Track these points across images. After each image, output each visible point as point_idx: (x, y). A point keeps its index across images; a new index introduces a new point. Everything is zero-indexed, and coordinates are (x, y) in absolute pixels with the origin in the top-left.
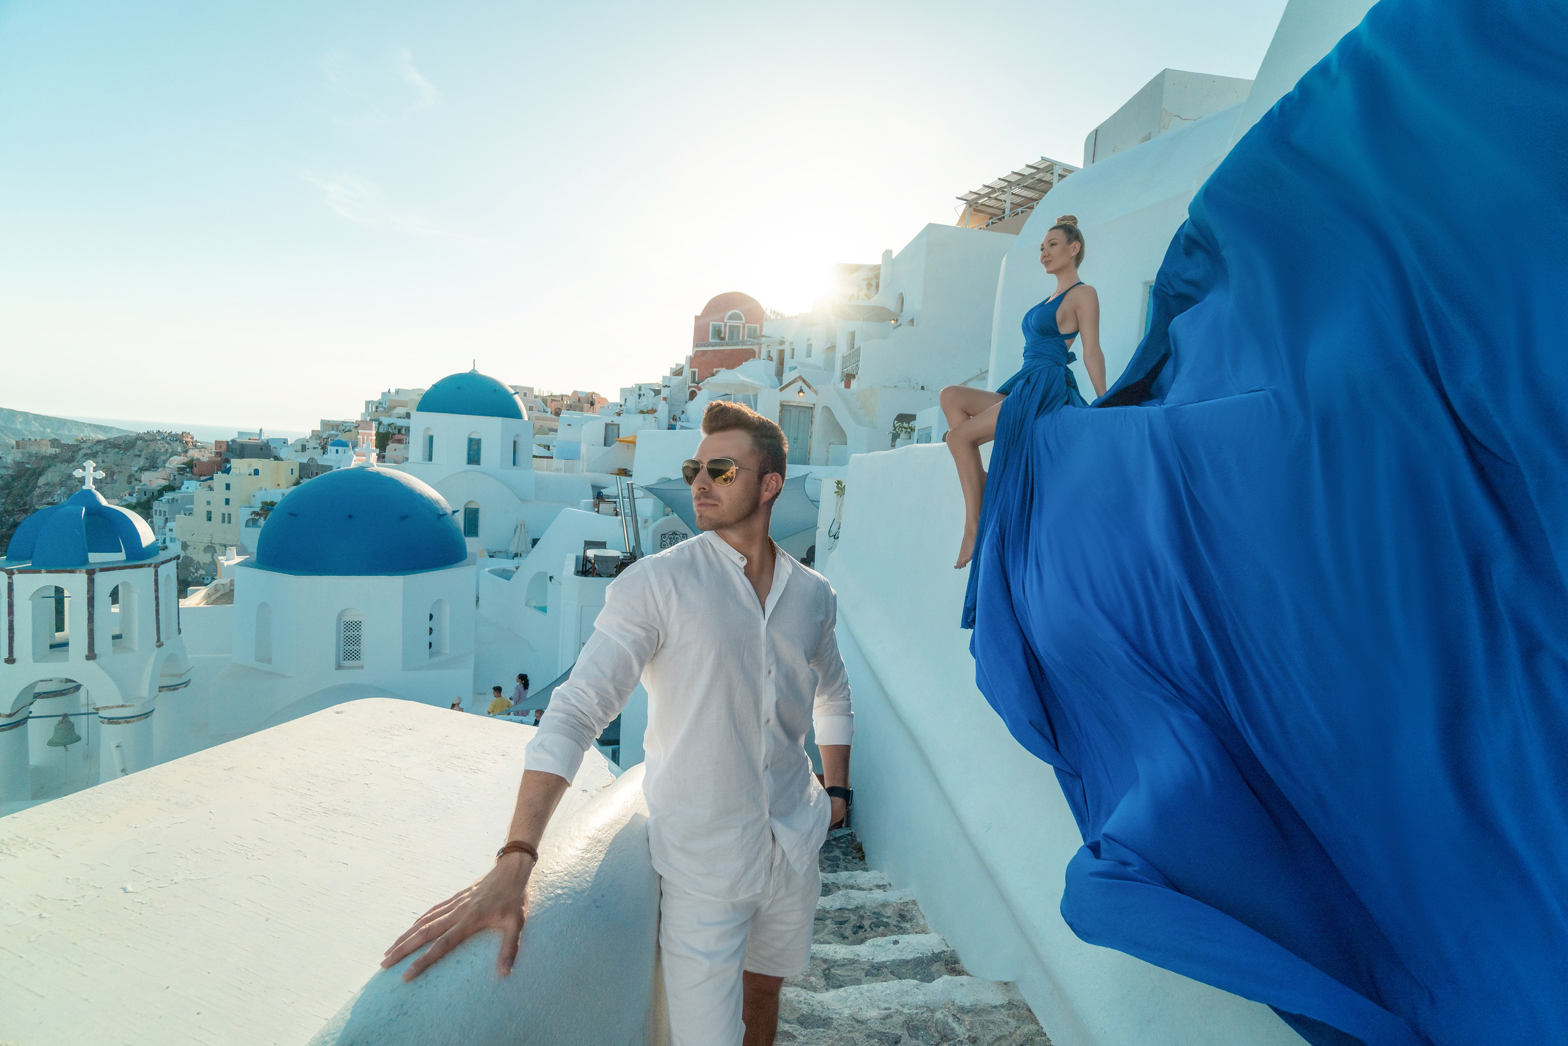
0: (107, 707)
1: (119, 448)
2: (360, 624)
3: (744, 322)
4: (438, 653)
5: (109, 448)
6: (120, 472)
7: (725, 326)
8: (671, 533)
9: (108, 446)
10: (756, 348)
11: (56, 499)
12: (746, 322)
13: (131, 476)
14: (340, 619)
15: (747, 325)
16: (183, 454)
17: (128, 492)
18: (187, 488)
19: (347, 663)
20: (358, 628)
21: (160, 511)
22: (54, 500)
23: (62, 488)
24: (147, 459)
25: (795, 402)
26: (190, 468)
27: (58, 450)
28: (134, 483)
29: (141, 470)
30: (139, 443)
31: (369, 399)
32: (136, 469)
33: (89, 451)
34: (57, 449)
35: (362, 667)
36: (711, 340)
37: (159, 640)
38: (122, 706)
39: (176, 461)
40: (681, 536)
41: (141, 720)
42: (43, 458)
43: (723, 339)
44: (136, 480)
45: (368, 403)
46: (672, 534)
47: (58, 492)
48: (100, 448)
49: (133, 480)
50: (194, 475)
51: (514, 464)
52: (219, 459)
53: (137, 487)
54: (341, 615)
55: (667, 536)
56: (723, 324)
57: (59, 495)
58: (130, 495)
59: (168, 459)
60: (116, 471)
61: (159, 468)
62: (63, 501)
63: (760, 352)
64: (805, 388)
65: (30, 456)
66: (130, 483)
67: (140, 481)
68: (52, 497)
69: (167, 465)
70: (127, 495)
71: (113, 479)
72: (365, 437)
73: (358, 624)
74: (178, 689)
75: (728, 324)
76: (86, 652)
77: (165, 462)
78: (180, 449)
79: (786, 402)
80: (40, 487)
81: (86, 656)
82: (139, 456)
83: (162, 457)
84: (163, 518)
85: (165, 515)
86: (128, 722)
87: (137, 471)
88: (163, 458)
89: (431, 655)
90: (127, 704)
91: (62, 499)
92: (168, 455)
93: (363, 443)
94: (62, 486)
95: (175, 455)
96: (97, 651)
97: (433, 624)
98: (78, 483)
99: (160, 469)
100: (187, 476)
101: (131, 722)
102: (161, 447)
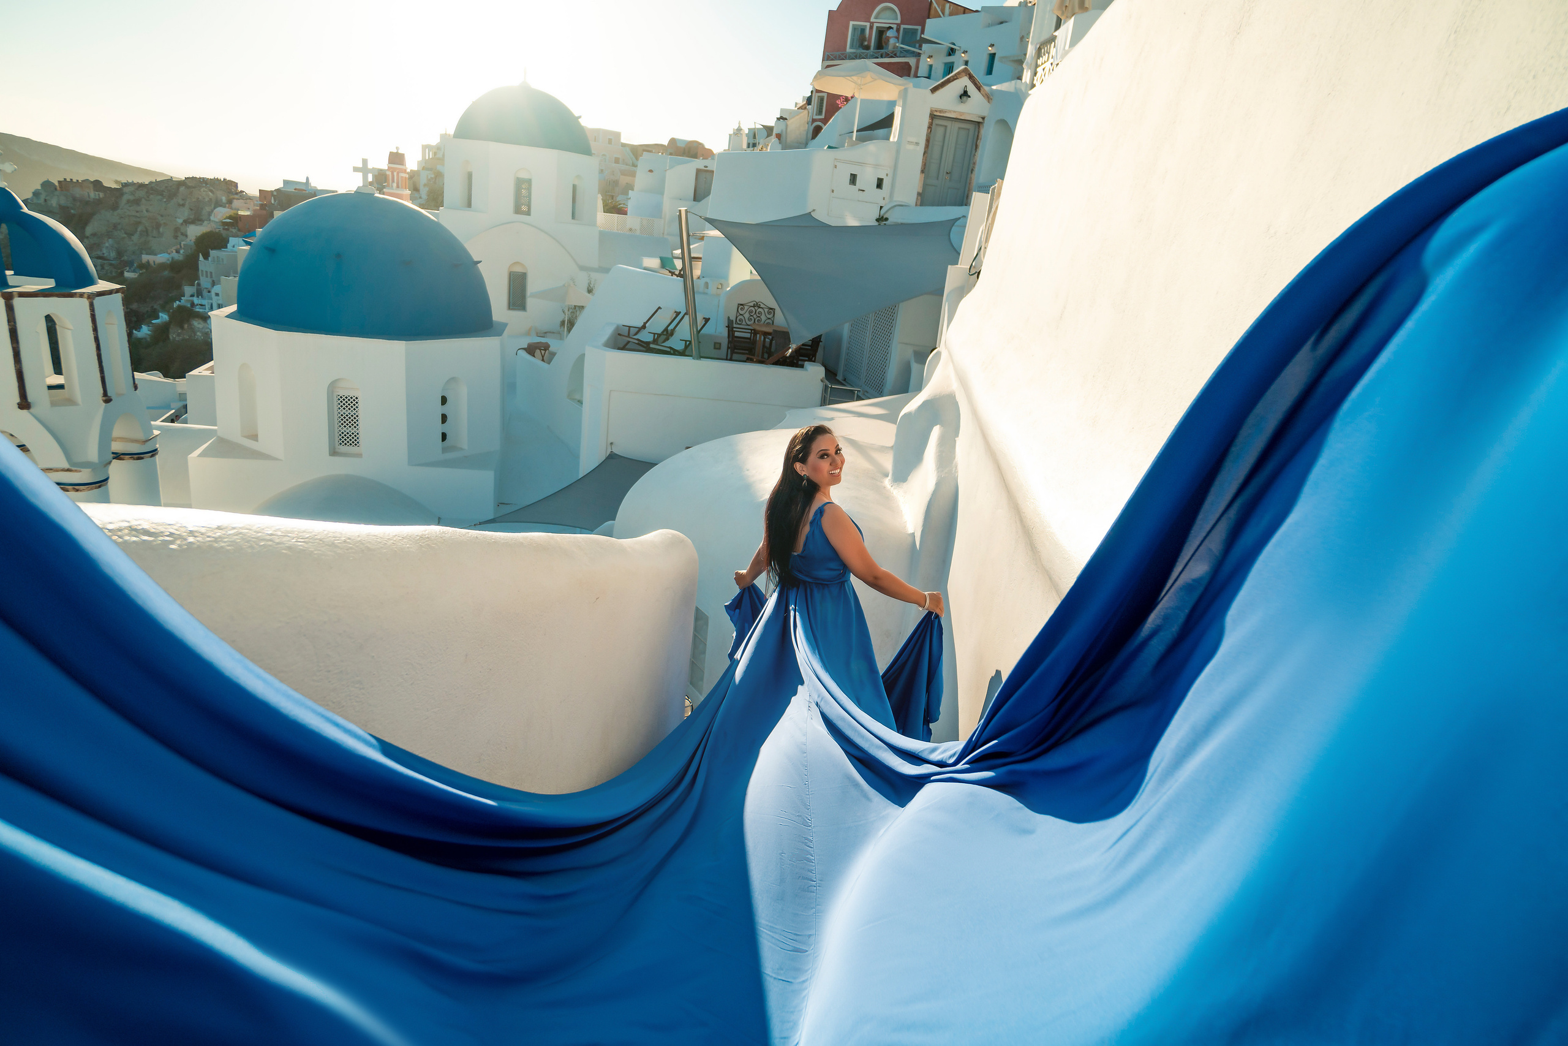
0: (51, 469)
1: (162, 195)
2: (356, 400)
3: (899, 21)
4: (453, 448)
5: (152, 194)
6: (165, 224)
7: (871, 28)
8: (752, 304)
9: (151, 192)
10: (912, 61)
11: (105, 252)
12: (903, 22)
13: (177, 230)
14: (333, 392)
15: (903, 26)
16: (227, 205)
17: (175, 248)
18: (234, 247)
19: (344, 449)
20: (354, 405)
21: (207, 272)
22: (103, 254)
23: (110, 240)
24: (191, 210)
25: (955, 112)
26: (235, 221)
27: (102, 195)
28: (181, 237)
29: (187, 222)
30: (182, 189)
31: (425, 143)
32: (180, 221)
33: (131, 198)
34: (100, 193)
35: (359, 455)
36: (848, 50)
37: (105, 394)
38: (68, 470)
39: (221, 214)
40: (766, 310)
41: (92, 489)
42: (87, 203)
43: (867, 48)
44: (182, 234)
45: (424, 147)
46: (754, 306)
47: (107, 245)
48: (141, 193)
49: (179, 234)
50: (239, 230)
51: (573, 217)
52: (264, 212)
53: (183, 243)
54: (332, 386)
55: (746, 308)
56: (868, 24)
57: (107, 247)
58: (178, 252)
59: (212, 211)
60: (162, 222)
61: (203, 221)
62: (112, 255)
63: (917, 67)
64: (972, 89)
65: (74, 199)
66: (176, 237)
67: (186, 236)
68: (101, 250)
69: (212, 218)
70: (174, 251)
71: (159, 232)
72: (395, 174)
73: (354, 400)
74: (142, 458)
75: (876, 25)
76: (18, 400)
77: (210, 214)
78: (224, 199)
79: (940, 111)
80: (87, 237)
81: (18, 404)
82: (183, 205)
83: (206, 208)
84: (209, 280)
85: (211, 277)
86: (77, 490)
87: (182, 224)
88: (208, 209)
89: (445, 450)
90: (73, 469)
91: (111, 253)
92: (213, 206)
93: (393, 181)
94: (110, 238)
95: (221, 206)
96: (30, 399)
97: (446, 409)
98: (125, 235)
99: (205, 222)
100: (232, 232)
101: (81, 491)
102: (204, 194)
